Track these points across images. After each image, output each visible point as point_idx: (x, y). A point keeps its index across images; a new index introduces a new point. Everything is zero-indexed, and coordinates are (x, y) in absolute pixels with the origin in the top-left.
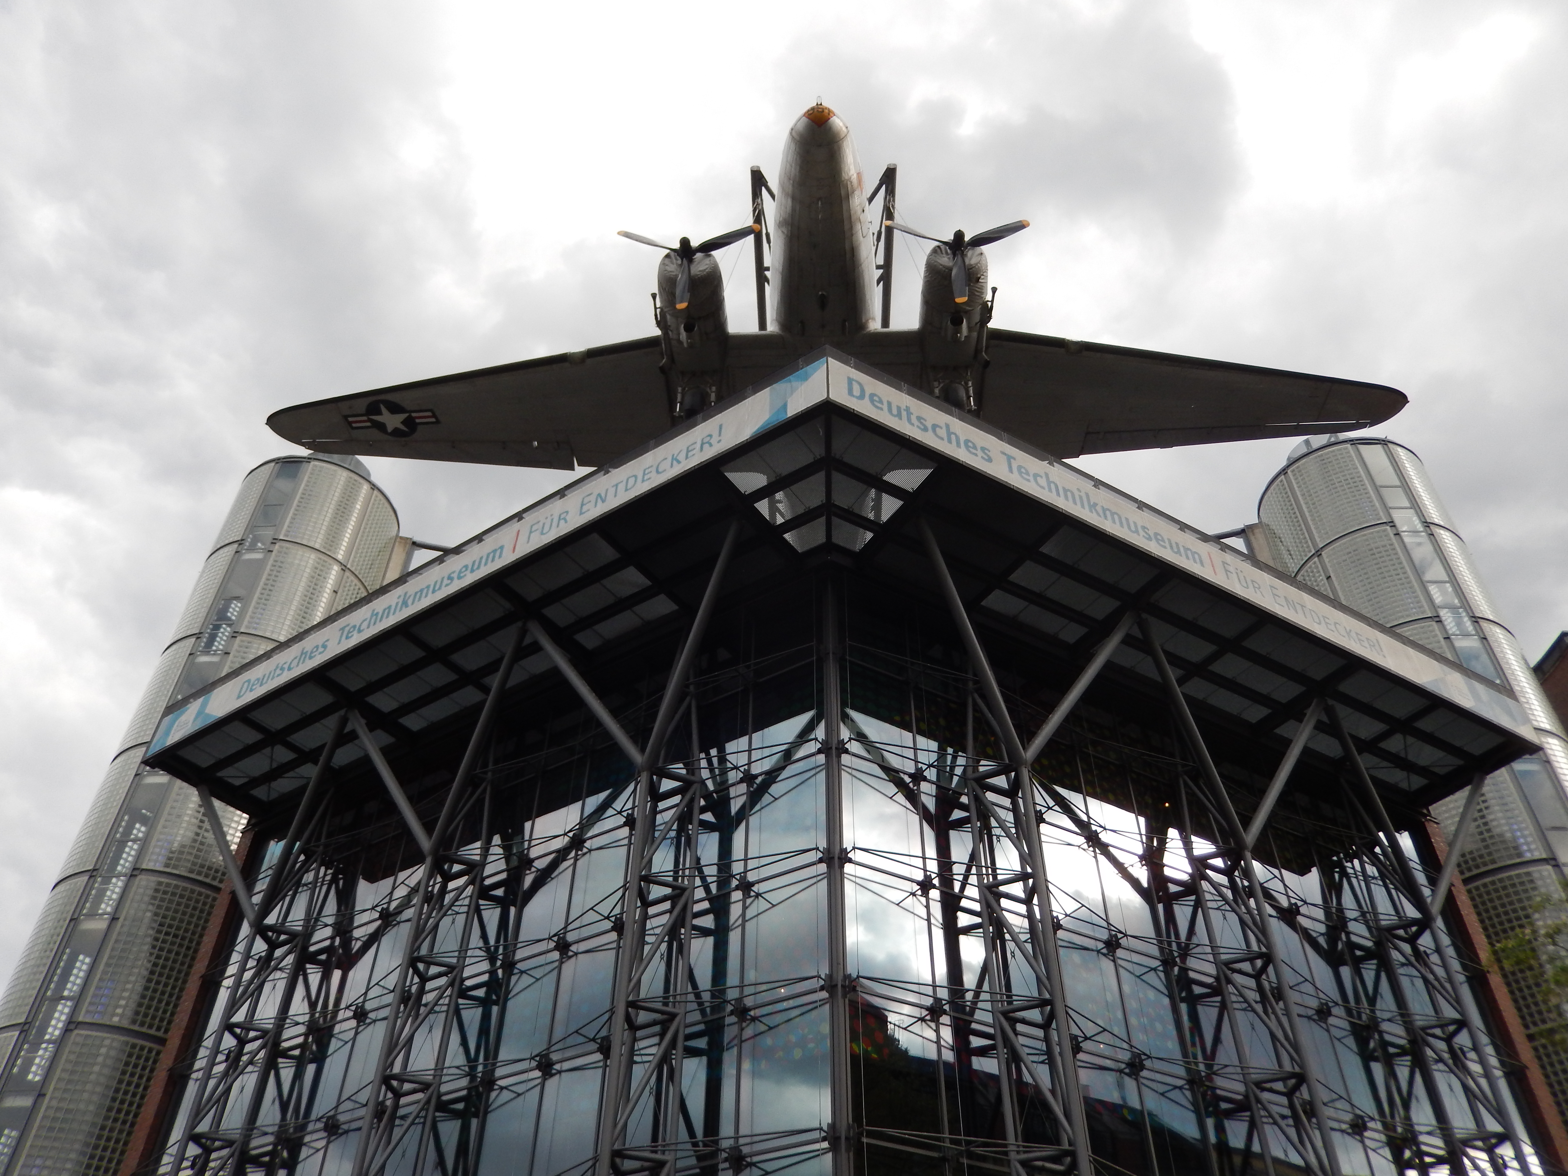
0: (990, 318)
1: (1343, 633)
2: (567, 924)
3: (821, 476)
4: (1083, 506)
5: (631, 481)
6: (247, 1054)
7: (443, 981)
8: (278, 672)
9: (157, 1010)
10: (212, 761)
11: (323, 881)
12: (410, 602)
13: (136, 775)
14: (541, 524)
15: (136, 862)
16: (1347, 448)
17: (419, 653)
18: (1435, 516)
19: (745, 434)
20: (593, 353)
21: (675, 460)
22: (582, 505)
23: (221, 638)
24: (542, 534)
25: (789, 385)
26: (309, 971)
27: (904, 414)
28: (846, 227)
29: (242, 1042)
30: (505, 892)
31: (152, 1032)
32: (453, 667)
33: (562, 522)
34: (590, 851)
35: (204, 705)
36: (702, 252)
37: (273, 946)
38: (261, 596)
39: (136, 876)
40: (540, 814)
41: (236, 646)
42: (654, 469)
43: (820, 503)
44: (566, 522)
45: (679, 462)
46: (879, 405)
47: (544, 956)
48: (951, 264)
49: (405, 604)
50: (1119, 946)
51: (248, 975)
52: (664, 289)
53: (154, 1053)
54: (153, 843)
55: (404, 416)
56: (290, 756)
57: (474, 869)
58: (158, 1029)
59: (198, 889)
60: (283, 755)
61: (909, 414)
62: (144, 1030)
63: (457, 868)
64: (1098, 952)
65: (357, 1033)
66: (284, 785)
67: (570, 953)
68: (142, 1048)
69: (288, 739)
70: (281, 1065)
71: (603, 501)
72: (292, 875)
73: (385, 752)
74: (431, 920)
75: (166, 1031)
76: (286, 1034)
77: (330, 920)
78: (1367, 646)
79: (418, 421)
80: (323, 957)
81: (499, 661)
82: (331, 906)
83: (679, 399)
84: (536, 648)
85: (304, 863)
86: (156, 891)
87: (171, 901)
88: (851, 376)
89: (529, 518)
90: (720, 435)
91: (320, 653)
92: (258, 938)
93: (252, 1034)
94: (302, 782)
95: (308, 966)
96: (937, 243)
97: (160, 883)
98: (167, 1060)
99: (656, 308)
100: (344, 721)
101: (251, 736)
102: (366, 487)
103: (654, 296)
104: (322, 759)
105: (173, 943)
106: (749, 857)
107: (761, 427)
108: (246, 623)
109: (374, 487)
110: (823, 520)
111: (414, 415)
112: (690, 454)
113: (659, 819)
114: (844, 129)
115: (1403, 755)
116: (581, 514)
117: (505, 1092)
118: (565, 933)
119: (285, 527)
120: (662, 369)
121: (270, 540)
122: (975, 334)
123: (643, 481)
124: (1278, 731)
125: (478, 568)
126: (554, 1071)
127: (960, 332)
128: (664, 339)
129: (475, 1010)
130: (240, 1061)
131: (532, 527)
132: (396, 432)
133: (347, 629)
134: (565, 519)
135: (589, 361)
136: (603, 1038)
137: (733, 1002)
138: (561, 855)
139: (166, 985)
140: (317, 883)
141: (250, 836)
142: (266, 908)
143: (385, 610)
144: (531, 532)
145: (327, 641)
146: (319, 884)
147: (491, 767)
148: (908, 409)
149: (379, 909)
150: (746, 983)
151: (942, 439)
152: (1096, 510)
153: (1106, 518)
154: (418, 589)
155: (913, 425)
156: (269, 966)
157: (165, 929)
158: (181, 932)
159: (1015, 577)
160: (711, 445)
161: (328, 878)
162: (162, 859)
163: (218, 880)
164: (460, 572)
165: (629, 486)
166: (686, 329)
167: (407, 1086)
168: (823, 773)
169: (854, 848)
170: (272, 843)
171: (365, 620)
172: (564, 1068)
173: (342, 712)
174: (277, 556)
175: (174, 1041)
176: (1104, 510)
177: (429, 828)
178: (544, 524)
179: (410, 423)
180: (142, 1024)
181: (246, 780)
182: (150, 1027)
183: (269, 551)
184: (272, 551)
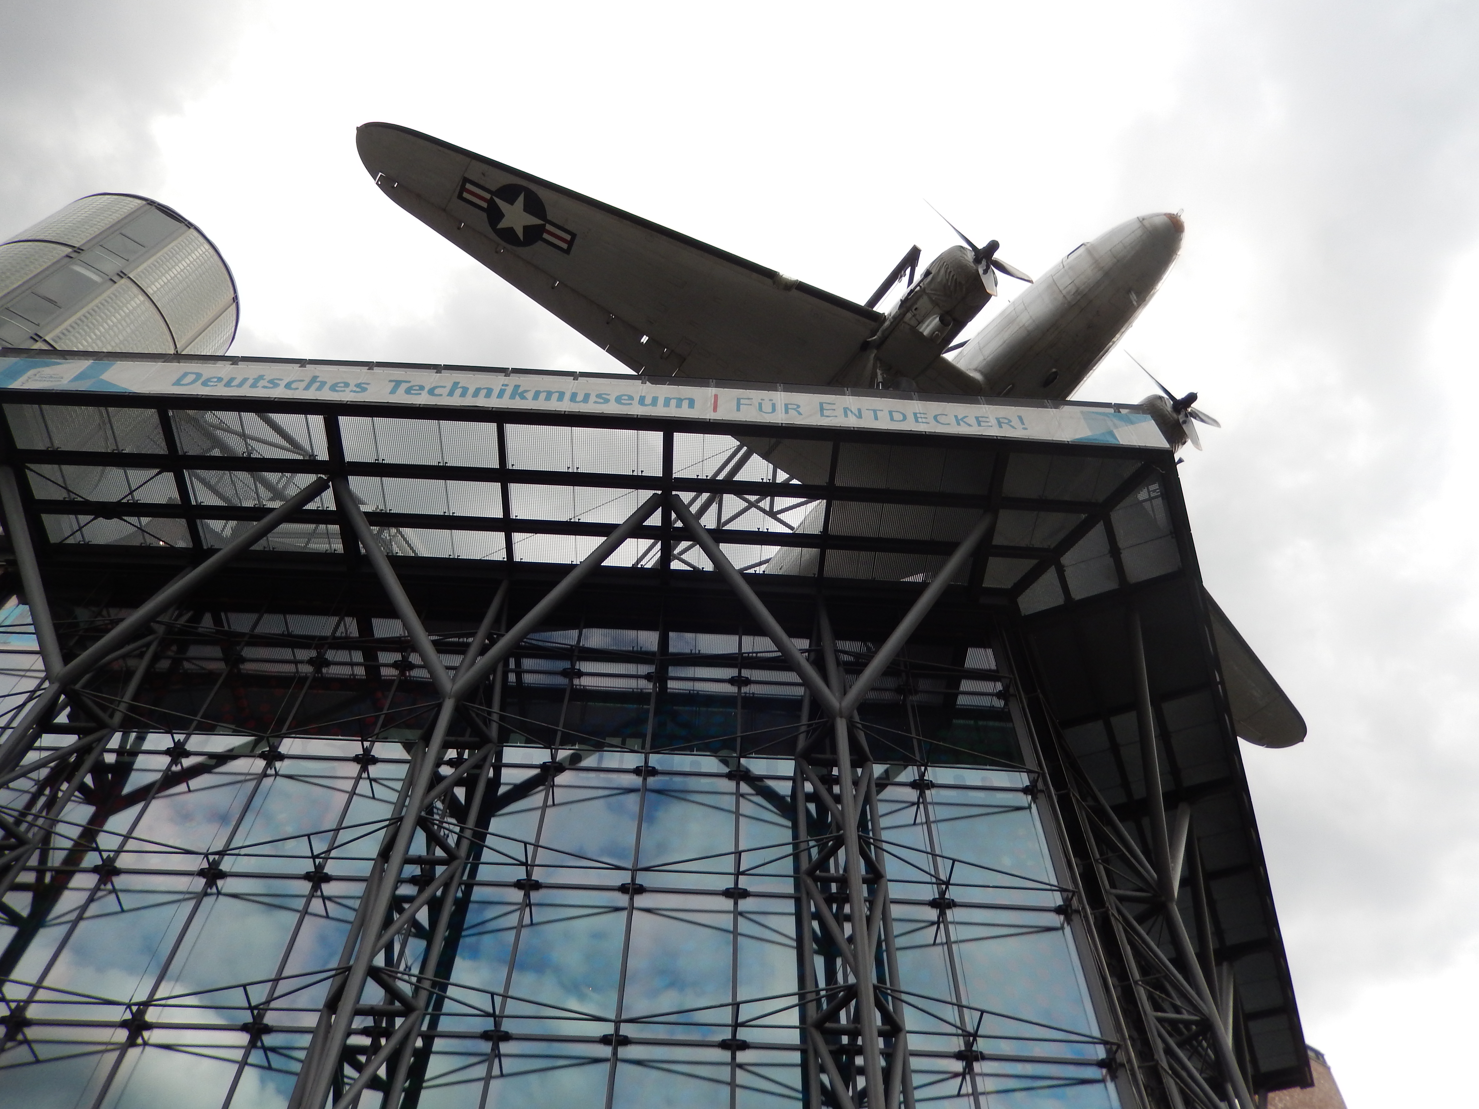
5: (898, 415)
8: (264, 383)
12: (528, 396)
14: (755, 402)
19: (1064, 436)
21: (963, 421)
22: (822, 409)
24: (761, 411)
25: (1107, 419)
33: (793, 412)
35: (96, 370)
38: (83, 318)
42: (930, 417)
43: (1046, 546)
45: (967, 425)
49: (519, 395)
55: (535, 221)
71: (858, 417)
79: (545, 236)
90: (1021, 423)
91: (354, 392)
107: (1084, 439)
108: (54, 334)
112: (984, 424)
116: (822, 415)
119: (141, 268)
121: (117, 271)
123: (917, 421)
125: (653, 405)
128: (894, 319)
131: (739, 399)
133: (406, 385)
134: (796, 410)
135: (795, 292)
143: (480, 389)
144: (739, 403)
145: (367, 383)
154: (541, 389)
160: (1013, 427)
164: (620, 398)
165: (896, 418)
171: (443, 387)
174: (118, 291)
178: (760, 403)
183: (111, 280)
184: (115, 283)
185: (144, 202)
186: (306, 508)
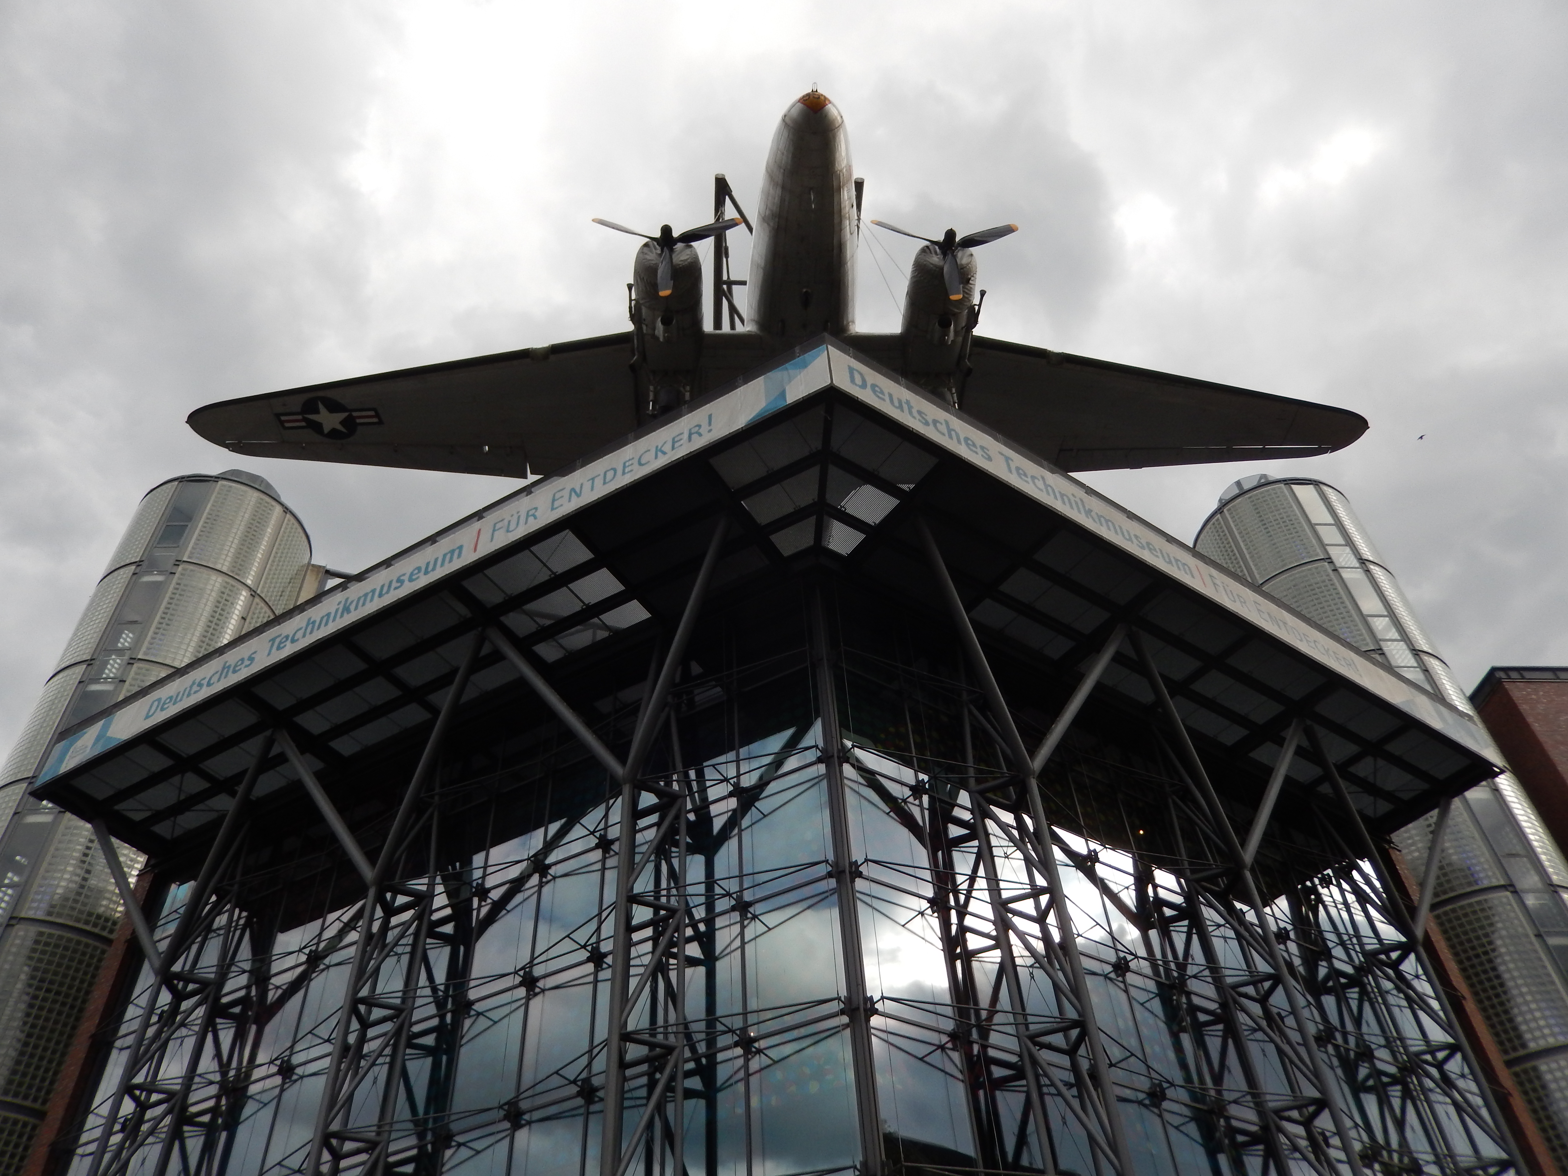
0: (975, 322)
1: (1322, 650)
2: (533, 958)
3: (814, 473)
4: (1079, 512)
5: (610, 475)
6: (149, 1121)
7: (388, 1027)
8: (195, 688)
9: (34, 1077)
10: (111, 792)
11: (237, 925)
12: (352, 607)
13: (15, 813)
14: (506, 522)
15: (14, 909)
16: (1280, 488)
17: (361, 666)
18: (1367, 553)
19: (741, 422)
20: (557, 350)
21: (659, 451)
22: (554, 500)
23: (113, 666)
24: (508, 531)
25: (785, 373)
26: (219, 1027)
27: (905, 407)
28: (836, 221)
29: (142, 1106)
30: (455, 927)
31: (28, 1103)
32: (397, 682)
33: (531, 519)
34: (554, 878)
35: (106, 728)
36: (683, 242)
37: (179, 997)
38: (162, 621)
39: (13, 925)
40: (495, 844)
41: (132, 674)
42: (636, 461)
43: (811, 502)
44: (535, 518)
45: (664, 453)
46: (881, 395)
47: (510, 993)
48: (941, 263)
49: (347, 610)
50: (1127, 969)
51: (151, 1032)
52: (642, 279)
53: (29, 1128)
54: (35, 888)
55: (343, 416)
56: (204, 785)
57: (422, 901)
58: (35, 1100)
59: (84, 940)
60: (193, 784)
61: (910, 408)
62: (18, 1101)
63: (401, 900)
64: (1106, 976)
65: (282, 1090)
66: (191, 820)
67: (537, 990)
68: (15, 1122)
69: (201, 766)
70: (186, 1135)
71: (578, 495)
72: (200, 921)
73: (319, 776)
74: (372, 962)
75: (44, 1102)
76: (193, 1098)
77: (247, 966)
78: (1345, 664)
79: (358, 421)
80: (237, 1010)
81: (454, 672)
82: (245, 952)
83: (651, 397)
84: (497, 657)
85: (216, 904)
86: (37, 942)
87: (53, 954)
88: (851, 365)
89: (491, 518)
90: (710, 424)
91: (247, 666)
92: (164, 988)
93: (155, 1097)
94: (213, 816)
95: (218, 1020)
96: (927, 243)
97: (41, 934)
98: (47, 1134)
99: (631, 300)
100: (270, 743)
101: (159, 762)
102: (278, 509)
103: (630, 287)
104: (241, 789)
105: (55, 1001)
106: (744, 873)
107: (757, 415)
108: (144, 649)
109: (286, 510)
110: (812, 520)
111: (355, 414)
112: (676, 445)
113: (640, 838)
114: (839, 118)
115: (1371, 779)
116: (553, 509)
117: (462, 1149)
118: (531, 967)
119: (190, 548)
120: (633, 368)
121: (172, 561)
122: (960, 339)
123: (624, 473)
124: (1252, 755)
125: (434, 569)
126: (523, 1122)
127: (948, 336)
128: (637, 335)
129: (422, 1060)
130: (139, 1131)
131: (495, 524)
132: (334, 434)
133: (278, 641)
134: (534, 515)
135: (553, 358)
136: (583, 1080)
137: (738, 1032)
138: (516, 885)
139: (45, 1049)
140: (231, 927)
141: (149, 878)
142: (173, 955)
143: (322, 618)
144: (494, 530)
145: (255, 652)
146: (232, 929)
147: (437, 790)
148: (908, 402)
149: (307, 951)
150: (749, 1009)
151: (944, 434)
152: (1091, 516)
153: (1101, 525)
154: (361, 594)
155: (914, 417)
156: (174, 1022)
157: (45, 985)
158: (64, 989)
159: (1005, 587)
160: (700, 435)
161: (242, 922)
162: (44, 906)
163: (107, 930)
164: (412, 574)
165: (608, 479)
166: (663, 323)
167: (349, 1146)
168: (825, 781)
169: (867, 860)
170: (173, 887)
171: (301, 629)
172: (534, 1118)
173: (268, 733)
174: (179, 579)
175: (56, 1111)
176: (1100, 517)
177: (372, 857)
178: (509, 522)
179: (350, 424)
180: (16, 1095)
181: (148, 814)
182: (26, 1097)
183: (171, 573)
184: (174, 573)
185: (176, 483)
186: (270, 756)
